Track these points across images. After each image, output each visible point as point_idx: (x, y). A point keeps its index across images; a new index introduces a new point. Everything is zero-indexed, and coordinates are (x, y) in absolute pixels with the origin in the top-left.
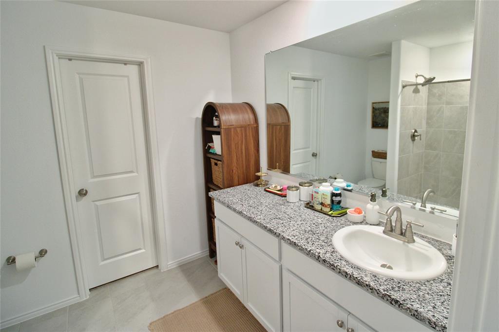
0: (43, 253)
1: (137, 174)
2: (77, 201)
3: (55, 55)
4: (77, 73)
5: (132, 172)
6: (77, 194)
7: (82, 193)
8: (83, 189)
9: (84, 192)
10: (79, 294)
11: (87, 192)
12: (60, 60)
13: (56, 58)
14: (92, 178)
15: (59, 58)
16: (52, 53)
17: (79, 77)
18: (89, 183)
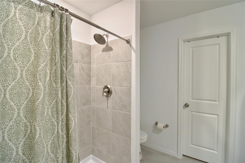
0: (167, 126)
1: (218, 103)
2: (183, 108)
3: (182, 41)
4: (191, 47)
5: (215, 101)
6: (184, 105)
7: (186, 106)
8: (187, 104)
9: (187, 105)
10: (177, 154)
11: (188, 105)
12: (185, 43)
13: (182, 42)
14: (192, 99)
15: (184, 42)
16: (181, 40)
17: (192, 49)
18: (190, 101)
